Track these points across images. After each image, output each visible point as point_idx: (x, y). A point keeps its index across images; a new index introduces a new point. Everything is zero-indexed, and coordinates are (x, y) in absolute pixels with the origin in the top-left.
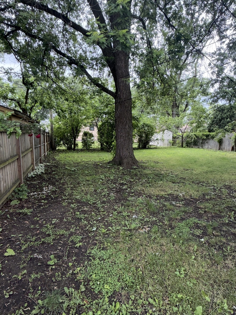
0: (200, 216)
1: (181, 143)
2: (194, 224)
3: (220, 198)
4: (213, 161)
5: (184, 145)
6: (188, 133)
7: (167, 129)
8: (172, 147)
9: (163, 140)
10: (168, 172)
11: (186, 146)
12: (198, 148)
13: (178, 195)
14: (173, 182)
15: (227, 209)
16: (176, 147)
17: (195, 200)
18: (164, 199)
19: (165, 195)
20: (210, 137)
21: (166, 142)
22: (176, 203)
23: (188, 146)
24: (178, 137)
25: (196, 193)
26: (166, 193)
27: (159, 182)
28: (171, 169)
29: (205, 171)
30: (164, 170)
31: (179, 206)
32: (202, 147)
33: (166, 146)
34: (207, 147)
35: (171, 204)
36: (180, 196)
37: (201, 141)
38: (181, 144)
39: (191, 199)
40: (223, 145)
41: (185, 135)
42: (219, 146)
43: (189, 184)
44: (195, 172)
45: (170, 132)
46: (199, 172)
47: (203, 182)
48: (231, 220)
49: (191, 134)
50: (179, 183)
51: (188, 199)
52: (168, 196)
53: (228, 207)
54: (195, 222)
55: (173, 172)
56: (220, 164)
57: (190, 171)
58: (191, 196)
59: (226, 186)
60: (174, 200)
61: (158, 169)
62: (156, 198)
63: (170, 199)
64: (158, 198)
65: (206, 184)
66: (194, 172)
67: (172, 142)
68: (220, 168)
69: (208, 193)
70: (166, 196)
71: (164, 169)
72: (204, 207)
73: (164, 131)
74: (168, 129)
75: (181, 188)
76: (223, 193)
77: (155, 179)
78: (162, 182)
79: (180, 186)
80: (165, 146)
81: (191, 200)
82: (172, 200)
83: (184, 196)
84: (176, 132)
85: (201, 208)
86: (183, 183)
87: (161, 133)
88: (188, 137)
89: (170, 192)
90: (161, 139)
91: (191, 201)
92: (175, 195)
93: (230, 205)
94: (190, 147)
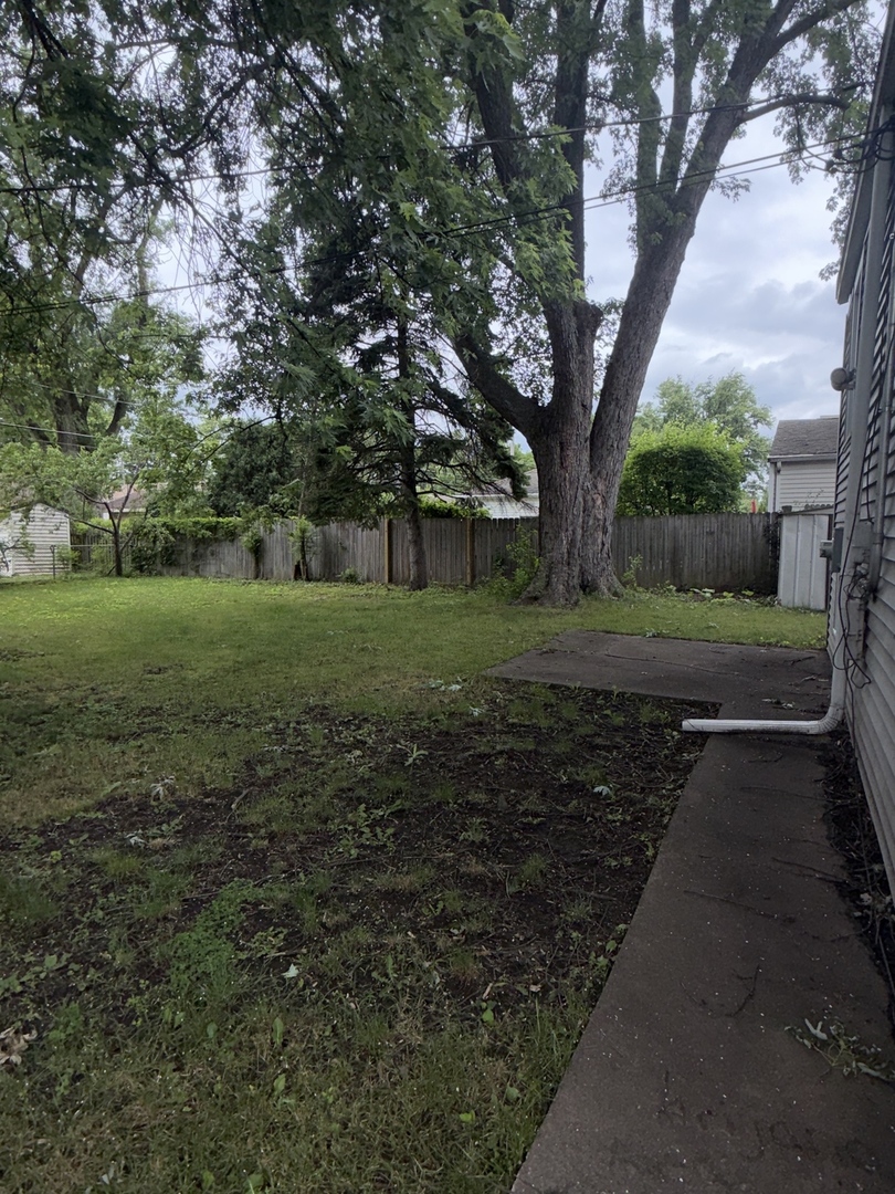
0: (257, 866)
1: (113, 558)
2: (244, 910)
3: (305, 764)
4: (246, 623)
5: (127, 567)
6: (138, 520)
7: (46, 503)
8: (75, 575)
9: (26, 548)
10: (77, 694)
11: (136, 568)
12: (183, 574)
13: (148, 795)
14: (110, 738)
15: (341, 798)
16: (93, 574)
17: (224, 798)
18: (86, 836)
19: (86, 810)
20: (220, 534)
21: (43, 557)
22: (143, 836)
23: (142, 571)
24: (99, 536)
25: (218, 764)
26: (87, 801)
27: (45, 752)
28: (91, 679)
29: (230, 663)
30: (55, 685)
31: (166, 848)
32: (197, 572)
33: (47, 574)
34: (213, 569)
35: (125, 849)
36: (157, 798)
37: (191, 549)
38: (112, 565)
39: (207, 795)
40: (267, 560)
41: (125, 525)
42: (253, 565)
43: (185, 731)
44: (196, 675)
45: (60, 516)
46: (209, 673)
47: (235, 711)
48: (363, 840)
49: (151, 521)
50: (137, 736)
51: (193, 803)
52: (100, 815)
53: (341, 792)
54: (245, 901)
55: (102, 688)
56: (273, 630)
57: (171, 672)
58: (204, 785)
59: (312, 709)
60: (133, 826)
61: (24, 687)
62: (41, 840)
63: (112, 823)
64: (54, 835)
65: (246, 716)
66: (192, 675)
67: (70, 554)
68: (276, 644)
69: (263, 754)
70: (92, 815)
71: (58, 682)
72: (263, 819)
73: (27, 507)
74: (49, 499)
75: (154, 758)
76: (311, 739)
77: (18, 741)
78: (55, 749)
79: (146, 747)
80: (39, 576)
81: (207, 800)
82: (122, 829)
83: (171, 790)
84: (86, 516)
85: (254, 828)
86: (157, 730)
87: (16, 516)
88: (138, 532)
89: (109, 789)
90: (20, 544)
91: (208, 805)
92: (131, 799)
93: (345, 784)
94: (150, 575)
